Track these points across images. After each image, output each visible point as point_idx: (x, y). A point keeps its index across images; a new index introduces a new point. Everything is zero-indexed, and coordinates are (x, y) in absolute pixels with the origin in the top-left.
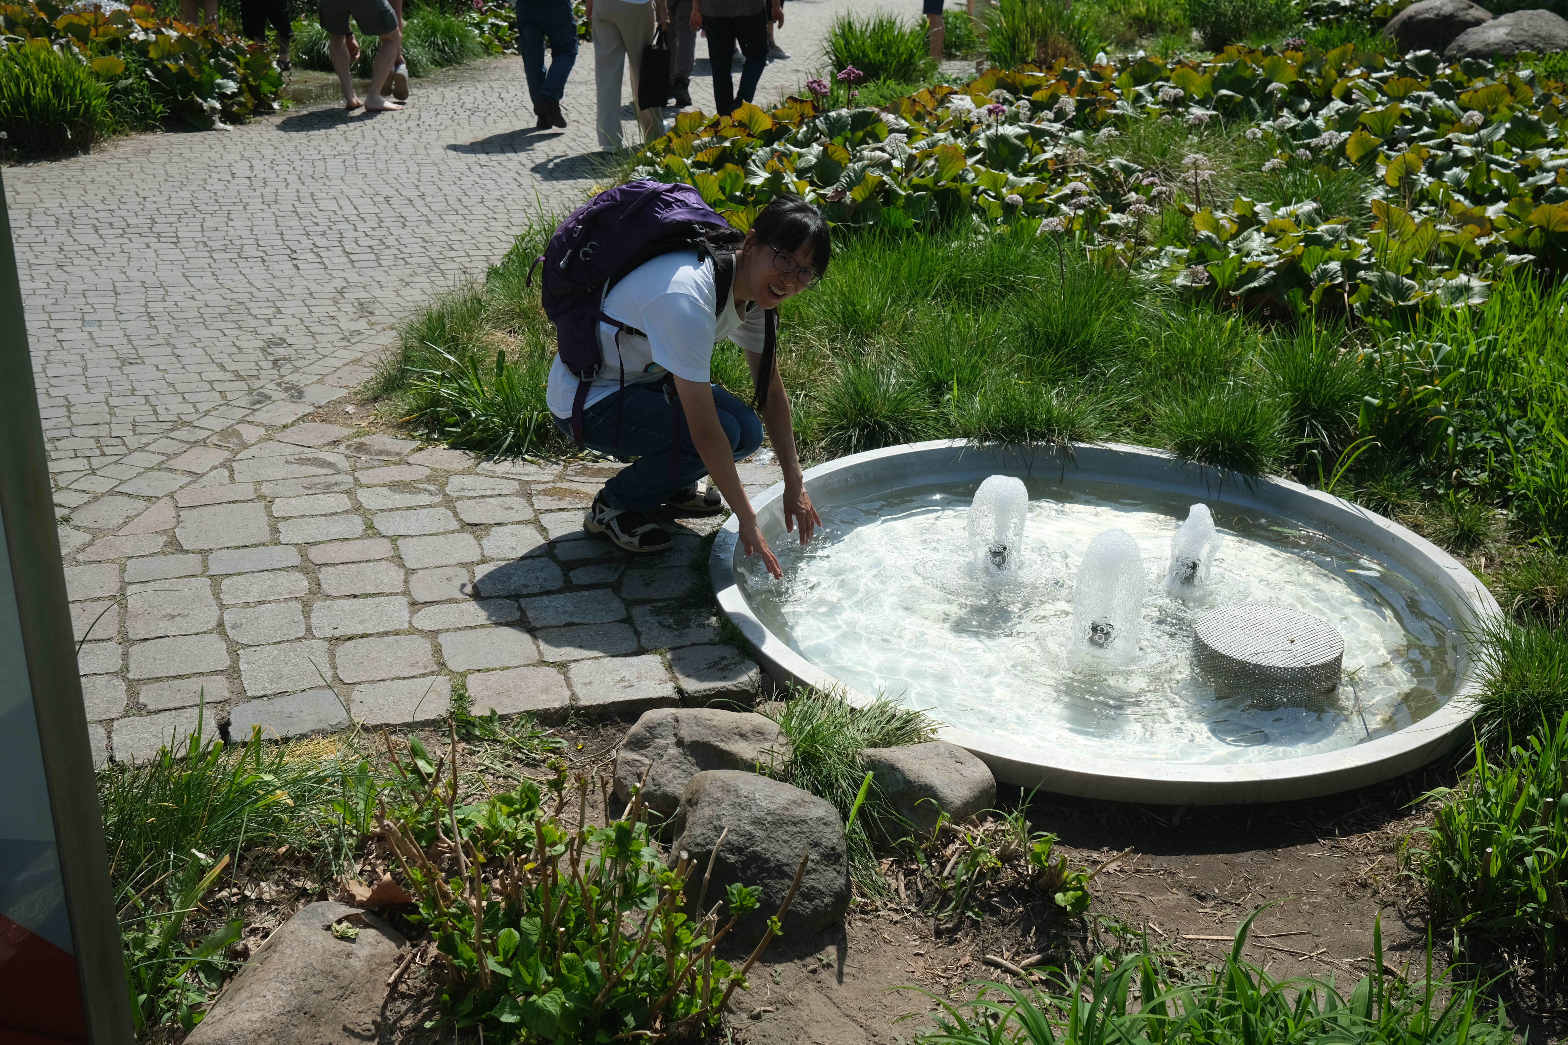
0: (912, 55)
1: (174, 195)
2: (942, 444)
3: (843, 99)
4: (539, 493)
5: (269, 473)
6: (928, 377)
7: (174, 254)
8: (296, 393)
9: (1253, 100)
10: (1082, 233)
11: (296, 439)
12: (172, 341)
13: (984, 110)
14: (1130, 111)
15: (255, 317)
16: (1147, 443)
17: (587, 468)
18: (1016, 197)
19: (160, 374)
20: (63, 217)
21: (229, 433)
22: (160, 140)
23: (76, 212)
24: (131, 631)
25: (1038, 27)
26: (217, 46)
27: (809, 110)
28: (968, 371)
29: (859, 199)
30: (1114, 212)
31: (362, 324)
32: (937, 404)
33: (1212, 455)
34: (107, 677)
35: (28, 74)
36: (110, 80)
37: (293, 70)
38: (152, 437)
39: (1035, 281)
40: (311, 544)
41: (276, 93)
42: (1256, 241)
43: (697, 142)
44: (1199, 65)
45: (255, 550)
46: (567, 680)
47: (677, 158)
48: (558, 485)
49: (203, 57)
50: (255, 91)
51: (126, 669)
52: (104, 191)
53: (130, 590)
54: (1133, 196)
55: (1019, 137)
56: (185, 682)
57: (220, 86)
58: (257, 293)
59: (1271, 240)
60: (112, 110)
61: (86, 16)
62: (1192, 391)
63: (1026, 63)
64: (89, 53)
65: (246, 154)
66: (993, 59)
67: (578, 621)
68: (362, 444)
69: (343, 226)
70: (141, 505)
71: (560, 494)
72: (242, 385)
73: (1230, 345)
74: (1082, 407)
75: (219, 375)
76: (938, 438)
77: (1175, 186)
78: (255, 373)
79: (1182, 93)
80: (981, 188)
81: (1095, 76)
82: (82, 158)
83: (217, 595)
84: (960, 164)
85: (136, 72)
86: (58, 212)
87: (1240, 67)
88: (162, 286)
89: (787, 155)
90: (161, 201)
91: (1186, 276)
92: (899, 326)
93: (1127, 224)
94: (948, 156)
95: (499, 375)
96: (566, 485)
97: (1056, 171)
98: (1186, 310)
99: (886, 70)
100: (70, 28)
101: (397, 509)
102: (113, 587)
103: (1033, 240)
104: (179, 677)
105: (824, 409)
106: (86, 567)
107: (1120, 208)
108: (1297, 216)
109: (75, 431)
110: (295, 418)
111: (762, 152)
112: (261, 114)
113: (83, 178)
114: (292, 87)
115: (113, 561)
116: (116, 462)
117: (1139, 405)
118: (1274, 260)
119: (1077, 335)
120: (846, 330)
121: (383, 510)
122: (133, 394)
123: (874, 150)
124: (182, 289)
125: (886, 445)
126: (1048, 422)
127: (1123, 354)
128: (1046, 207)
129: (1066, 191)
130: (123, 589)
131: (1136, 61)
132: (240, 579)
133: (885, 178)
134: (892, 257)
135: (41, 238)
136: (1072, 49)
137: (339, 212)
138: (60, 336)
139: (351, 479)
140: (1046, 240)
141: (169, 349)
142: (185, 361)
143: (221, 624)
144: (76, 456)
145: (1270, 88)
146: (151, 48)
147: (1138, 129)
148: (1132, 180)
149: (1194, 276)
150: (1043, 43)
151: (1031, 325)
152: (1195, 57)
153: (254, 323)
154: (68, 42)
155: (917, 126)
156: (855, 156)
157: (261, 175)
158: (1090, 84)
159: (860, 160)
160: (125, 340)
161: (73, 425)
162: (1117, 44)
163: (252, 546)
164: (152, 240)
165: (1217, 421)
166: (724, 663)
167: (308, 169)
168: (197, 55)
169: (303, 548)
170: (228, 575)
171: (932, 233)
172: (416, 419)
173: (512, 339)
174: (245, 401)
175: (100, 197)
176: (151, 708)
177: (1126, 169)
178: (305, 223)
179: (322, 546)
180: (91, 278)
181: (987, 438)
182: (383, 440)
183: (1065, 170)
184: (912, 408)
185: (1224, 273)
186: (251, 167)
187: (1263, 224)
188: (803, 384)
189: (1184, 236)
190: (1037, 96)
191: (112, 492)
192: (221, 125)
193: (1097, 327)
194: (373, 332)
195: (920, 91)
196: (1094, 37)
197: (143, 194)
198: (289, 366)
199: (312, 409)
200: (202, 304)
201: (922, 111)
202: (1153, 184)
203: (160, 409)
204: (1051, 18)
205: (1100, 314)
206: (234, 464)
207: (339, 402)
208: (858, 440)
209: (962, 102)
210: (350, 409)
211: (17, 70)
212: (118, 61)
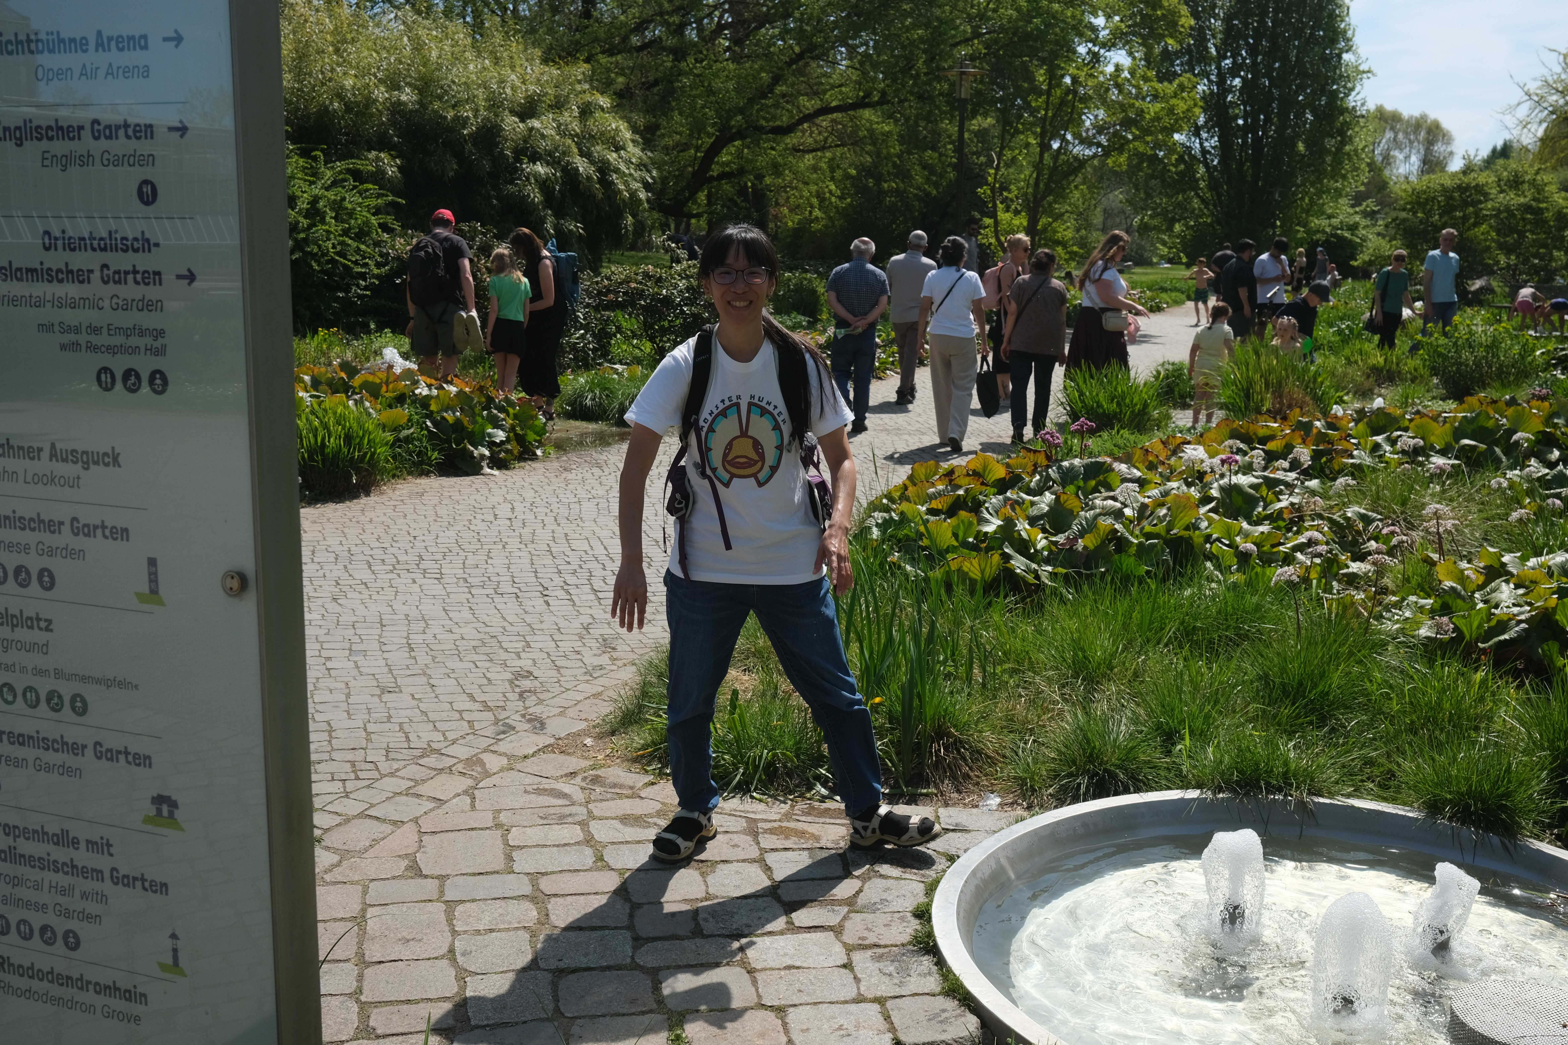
0: (1146, 405)
1: (441, 534)
2: (1174, 794)
3: (1076, 448)
4: (766, 831)
5: (507, 802)
6: (1159, 726)
7: (438, 590)
8: (538, 724)
9: (1497, 450)
10: (1319, 581)
11: (535, 769)
12: (428, 672)
13: (1216, 461)
14: (1368, 461)
15: (506, 650)
16: (1393, 800)
17: (813, 808)
18: (1250, 546)
19: (415, 703)
20: (342, 554)
21: (474, 761)
22: (434, 484)
23: (354, 549)
24: (367, 953)
25: (1273, 378)
26: (490, 400)
27: (1042, 460)
28: (1201, 720)
29: (1091, 547)
30: (1354, 560)
31: (605, 660)
32: (1168, 753)
33: (1464, 815)
34: (342, 998)
35: (326, 426)
36: (395, 430)
37: (556, 420)
38: (403, 763)
39: (1271, 630)
40: (543, 874)
41: (539, 442)
42: (1505, 593)
43: (932, 490)
44: (1439, 415)
45: (489, 877)
46: (785, 1025)
47: (912, 505)
48: (785, 824)
49: (478, 409)
50: (521, 440)
51: (359, 991)
52: (380, 531)
53: (371, 912)
54: (1373, 545)
55: (1252, 486)
56: (413, 1007)
57: (490, 435)
58: (509, 628)
59: (1521, 591)
60: (394, 458)
61: (379, 374)
62: (1440, 747)
63: (1260, 413)
64: (379, 407)
65: (509, 497)
66: (1228, 409)
67: (798, 964)
68: (598, 776)
69: (593, 565)
70: (387, 828)
71: (785, 833)
72: (489, 715)
73: (1481, 699)
74: (1322, 760)
75: (469, 705)
76: (1169, 788)
77: (1417, 535)
78: (502, 704)
79: (1422, 443)
80: (1215, 536)
81: (1331, 426)
82: (364, 500)
83: (450, 921)
84: (1193, 513)
85: (418, 423)
86: (338, 549)
87: (1482, 418)
88: (424, 619)
89: (1019, 503)
90: (430, 539)
91: (1430, 627)
92: (1130, 673)
93: (1366, 574)
94: (1181, 505)
95: (732, 713)
96: (792, 825)
97: (1291, 520)
98: (1431, 663)
99: (1119, 421)
100: (365, 385)
101: (627, 842)
102: (355, 908)
103: (1268, 589)
104: (408, 1002)
105: (1053, 755)
106: (332, 888)
107: (1360, 557)
108: (1549, 567)
109: (335, 755)
110: (535, 748)
111: (995, 500)
112: (525, 460)
113: (362, 518)
114: (554, 436)
115: (357, 883)
116: (368, 786)
117: (1383, 760)
118: (1524, 614)
119: (1315, 686)
120: (1076, 676)
121: (613, 843)
122: (389, 721)
123: (1106, 499)
124: (442, 622)
125: (1116, 794)
126: (1285, 775)
127: (1364, 708)
128: (1282, 555)
129: (1302, 539)
130: (364, 911)
131: (1373, 412)
132: (473, 906)
133: (1117, 526)
134: (1123, 605)
135: (321, 573)
136: (1307, 399)
137: (590, 552)
138: (329, 665)
139: (585, 811)
140: (1281, 589)
141: (425, 679)
142: (438, 691)
143: (452, 951)
144: (333, 780)
145: (1515, 437)
146: (432, 402)
147: (1377, 477)
148: (1371, 528)
149: (1439, 628)
150: (1278, 393)
151: (1267, 675)
152: (1437, 406)
153: (504, 656)
154: (362, 398)
155: (1150, 476)
156: (1087, 504)
157: (521, 517)
158: (1326, 435)
159: (1092, 509)
160: (386, 669)
161: (333, 749)
162: (1355, 394)
163: (487, 873)
164: (418, 576)
165: (1467, 779)
166: (944, 1015)
167: (564, 511)
168: (472, 408)
169: (535, 877)
170: (462, 902)
171: (1164, 580)
172: (650, 754)
173: (746, 678)
174: (490, 731)
175: (376, 536)
176: (379, 1032)
177: (1363, 518)
178: (558, 562)
179: (553, 877)
180: (361, 611)
181: (1221, 790)
182: (618, 773)
183: (1301, 519)
184: (1142, 757)
185: (1471, 626)
186: (513, 509)
187: (1512, 575)
188: (1032, 730)
189: (1428, 587)
190: (1271, 446)
191: (363, 815)
192: (488, 471)
193: (1336, 678)
194: (615, 668)
195: (1153, 441)
196: (1330, 387)
197: (413, 533)
198: (534, 698)
199: (552, 740)
200: (458, 637)
201: (1155, 461)
202: (1393, 533)
203: (412, 737)
204: (1286, 370)
205: (1339, 665)
206: (476, 792)
207: (578, 734)
208: (1087, 788)
209: (1195, 453)
210: (589, 741)
211: (316, 423)
212: (402, 413)
